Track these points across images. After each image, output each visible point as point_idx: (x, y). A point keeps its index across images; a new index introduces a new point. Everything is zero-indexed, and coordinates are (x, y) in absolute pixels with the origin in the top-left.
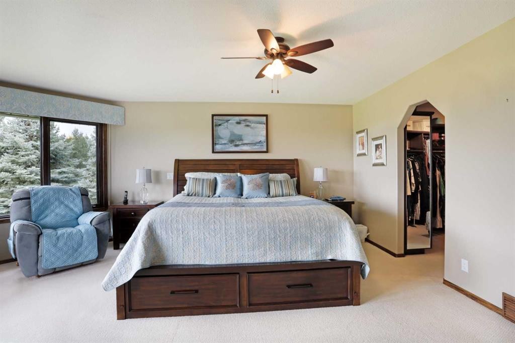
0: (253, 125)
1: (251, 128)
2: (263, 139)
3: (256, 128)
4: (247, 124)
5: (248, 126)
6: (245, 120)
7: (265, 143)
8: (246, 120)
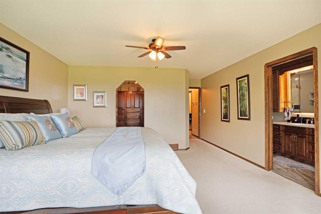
0: (14, 58)
1: (13, 60)
2: (23, 76)
3: (17, 62)
4: (9, 54)
5: (10, 56)
6: (7, 49)
7: (25, 81)
8: (9, 49)
